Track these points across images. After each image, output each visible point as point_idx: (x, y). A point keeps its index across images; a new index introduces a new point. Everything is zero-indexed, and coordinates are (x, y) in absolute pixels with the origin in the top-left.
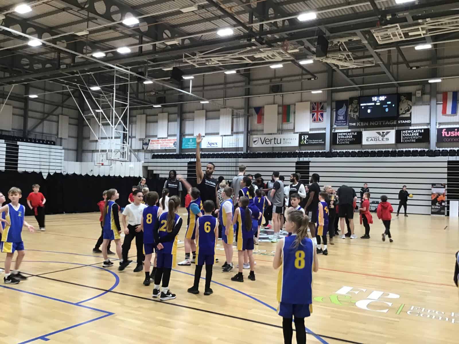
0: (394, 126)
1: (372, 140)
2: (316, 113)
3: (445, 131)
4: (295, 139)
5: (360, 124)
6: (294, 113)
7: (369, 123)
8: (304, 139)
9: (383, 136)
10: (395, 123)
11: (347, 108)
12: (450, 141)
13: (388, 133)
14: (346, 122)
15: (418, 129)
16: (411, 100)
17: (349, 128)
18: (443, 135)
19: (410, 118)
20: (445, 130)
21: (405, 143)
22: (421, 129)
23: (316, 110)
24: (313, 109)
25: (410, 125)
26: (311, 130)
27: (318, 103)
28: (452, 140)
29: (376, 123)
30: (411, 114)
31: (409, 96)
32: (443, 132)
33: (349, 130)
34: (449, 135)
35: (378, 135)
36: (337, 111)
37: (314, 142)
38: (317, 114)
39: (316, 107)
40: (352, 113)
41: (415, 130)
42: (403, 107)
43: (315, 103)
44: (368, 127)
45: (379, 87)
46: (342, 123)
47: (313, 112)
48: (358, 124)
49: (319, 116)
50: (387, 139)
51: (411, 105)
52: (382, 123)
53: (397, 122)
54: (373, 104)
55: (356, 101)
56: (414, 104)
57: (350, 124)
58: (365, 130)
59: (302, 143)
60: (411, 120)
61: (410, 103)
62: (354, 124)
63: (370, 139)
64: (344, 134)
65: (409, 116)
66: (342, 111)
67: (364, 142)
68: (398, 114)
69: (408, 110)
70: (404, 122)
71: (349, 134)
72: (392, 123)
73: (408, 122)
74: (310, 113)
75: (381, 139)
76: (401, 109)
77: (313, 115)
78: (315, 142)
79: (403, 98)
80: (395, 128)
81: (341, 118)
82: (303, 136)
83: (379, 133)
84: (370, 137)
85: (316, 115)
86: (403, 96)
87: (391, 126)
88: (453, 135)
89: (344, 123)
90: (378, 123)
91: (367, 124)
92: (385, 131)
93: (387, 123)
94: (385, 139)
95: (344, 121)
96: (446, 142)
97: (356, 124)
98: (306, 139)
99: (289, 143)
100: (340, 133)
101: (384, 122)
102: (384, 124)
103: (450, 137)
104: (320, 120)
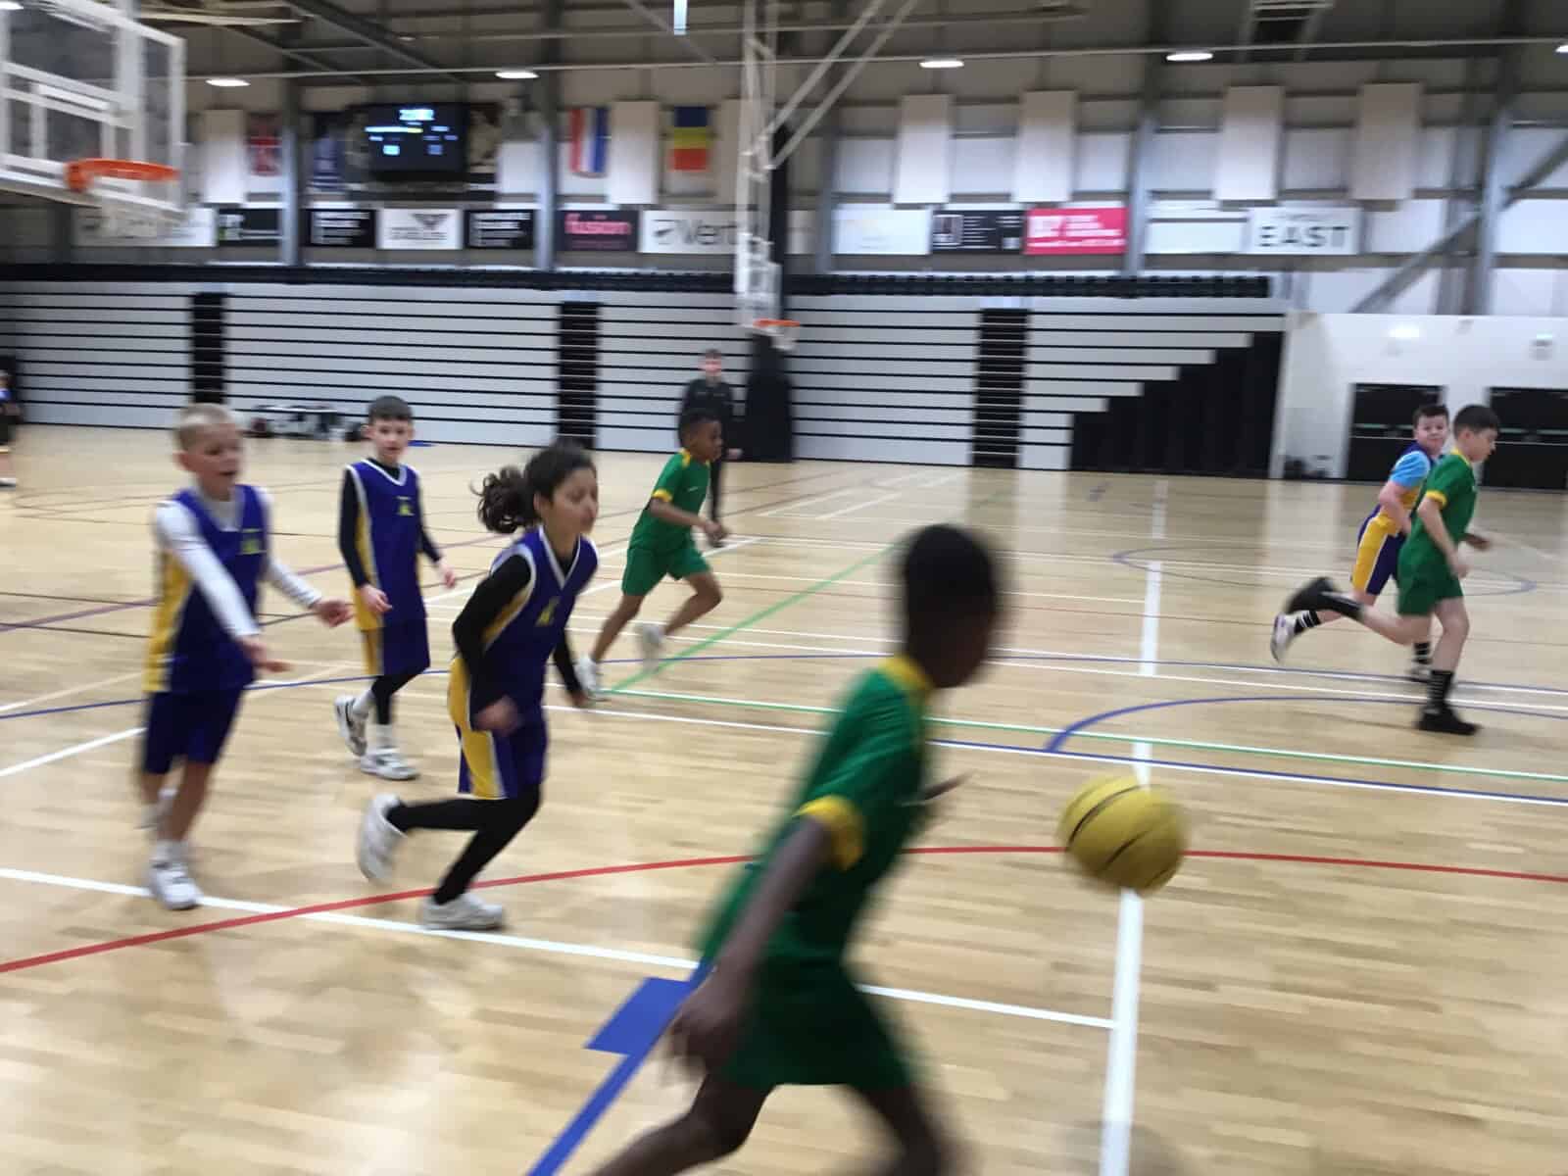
0: (457, 197)
1: (404, 236)
3: (574, 219)
4: (206, 224)
5: (377, 187)
6: (202, 142)
7: (396, 186)
8: (229, 226)
9: (431, 226)
10: (459, 189)
12: (587, 250)
13: (441, 217)
14: (340, 181)
15: (514, 211)
16: (497, 125)
17: (346, 198)
18: (570, 232)
21: (483, 248)
22: (520, 211)
23: (260, 137)
24: (252, 133)
25: (493, 196)
26: (248, 197)
27: (263, 116)
28: (590, 245)
29: (415, 187)
30: (496, 164)
31: (492, 111)
32: (570, 222)
33: (350, 205)
34: (583, 233)
35: (415, 223)
36: (314, 145)
37: (257, 237)
39: (261, 128)
40: (353, 153)
41: (508, 212)
42: (479, 142)
43: (257, 116)
44: (395, 199)
45: (416, 80)
46: (328, 181)
47: (254, 142)
48: (372, 187)
50: (441, 236)
51: (498, 140)
52: (428, 187)
53: (464, 187)
54: (401, 129)
55: (360, 116)
56: (504, 138)
57: (349, 185)
58: (386, 207)
59: (225, 237)
60: (496, 183)
61: (495, 132)
62: (356, 187)
63: (402, 232)
64: (335, 215)
65: (491, 170)
66: (326, 145)
68: (465, 165)
69: (491, 155)
70: (479, 187)
71: (347, 216)
72: (452, 190)
73: (489, 187)
74: (244, 145)
75: (424, 235)
76: (474, 151)
77: (254, 152)
78: (259, 235)
79: (477, 117)
80: (459, 203)
81: (325, 165)
82: (224, 216)
83: (420, 217)
84: (401, 229)
86: (477, 112)
87: (451, 199)
88: (592, 233)
89: (335, 181)
90: (417, 189)
91: (391, 190)
92: (437, 212)
93: (441, 188)
94: (435, 236)
95: (332, 174)
96: (576, 249)
97: (366, 187)
98: (233, 224)
99: (187, 235)
100: (323, 210)
101: (436, 184)
102: (436, 189)
103: (590, 237)
104: (271, 169)
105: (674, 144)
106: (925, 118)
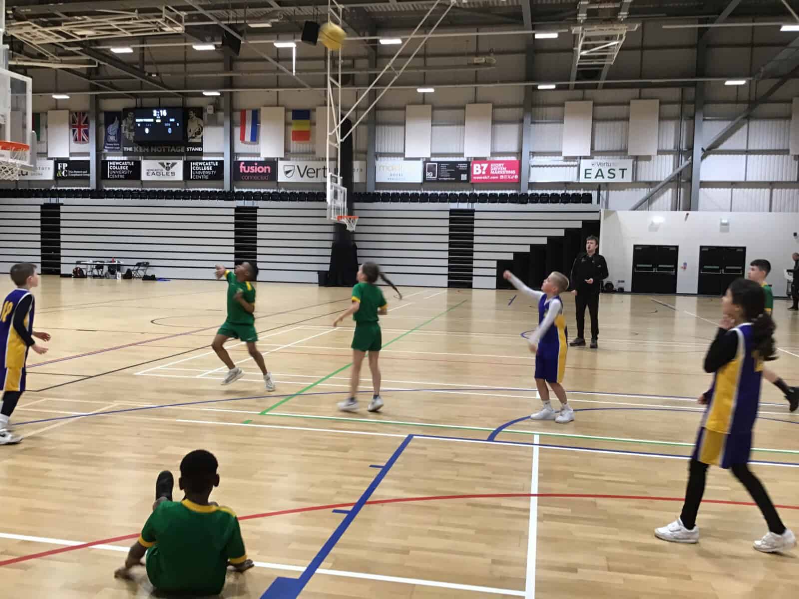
0: (181, 154)
1: (153, 174)
2: (77, 129)
3: (243, 165)
4: (49, 168)
5: (139, 149)
6: (47, 127)
7: (150, 148)
8: (62, 169)
9: (168, 169)
10: (183, 150)
11: (120, 124)
12: (250, 180)
13: (173, 164)
14: (120, 146)
15: (211, 161)
16: (202, 118)
17: (124, 155)
18: (241, 171)
19: (200, 145)
20: (243, 163)
21: (196, 179)
22: (215, 161)
23: (77, 124)
24: (74, 122)
25: (201, 154)
26: (71, 154)
27: (80, 113)
28: (251, 178)
29: (159, 149)
30: (202, 138)
32: (241, 167)
33: (125, 158)
34: (248, 172)
35: (161, 167)
36: (106, 128)
37: (76, 175)
38: (80, 130)
39: (77, 119)
40: (127, 132)
41: (208, 161)
42: (193, 127)
43: (76, 113)
44: (148, 155)
45: (159, 96)
46: (114, 146)
47: (73, 126)
48: (136, 149)
49: (82, 134)
50: (173, 174)
51: (202, 125)
52: (166, 149)
53: (186, 149)
54: (152, 120)
55: (132, 113)
56: (206, 125)
57: (125, 148)
58: (145, 159)
59: (59, 175)
60: (202, 147)
61: (201, 122)
62: (130, 149)
63: (152, 172)
64: (117, 163)
65: (200, 141)
66: (113, 129)
67: (144, 177)
68: (186, 138)
69: (199, 133)
70: (193, 149)
71: (123, 164)
72: (179, 151)
73: (199, 149)
74: (70, 128)
75: (165, 173)
76: (190, 131)
77: (74, 131)
78: (76, 173)
79: (192, 114)
80: (183, 157)
82: (59, 164)
83: (162, 164)
84: (151, 170)
85: (77, 131)
86: (192, 112)
87: (178, 155)
88: (252, 172)
89: (117, 146)
90: (161, 150)
91: (147, 150)
92: (171, 162)
93: (173, 150)
94: (170, 174)
95: (116, 143)
96: (245, 180)
97: (133, 149)
98: (64, 168)
99: (39, 174)
100: (111, 161)
101: (169, 147)
102: (169, 150)
103: (249, 174)
104: (84, 140)
105: (292, 128)
106: (420, 116)
